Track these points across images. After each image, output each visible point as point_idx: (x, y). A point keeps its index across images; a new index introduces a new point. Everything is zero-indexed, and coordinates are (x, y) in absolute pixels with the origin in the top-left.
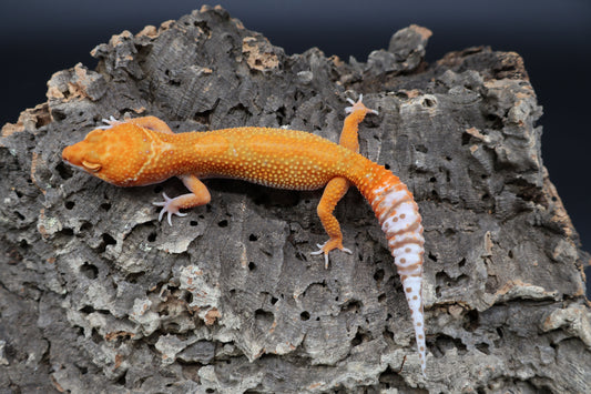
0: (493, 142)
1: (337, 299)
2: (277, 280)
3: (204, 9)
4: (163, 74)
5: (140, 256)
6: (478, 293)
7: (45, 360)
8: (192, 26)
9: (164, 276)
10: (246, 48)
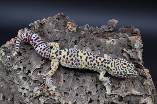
0: (129, 53)
1: (85, 91)
2: (70, 85)
3: (59, 14)
4: (47, 30)
5: (37, 76)
6: (122, 92)
7: (12, 100)
8: (55, 19)
9: (42, 82)
10: (68, 25)
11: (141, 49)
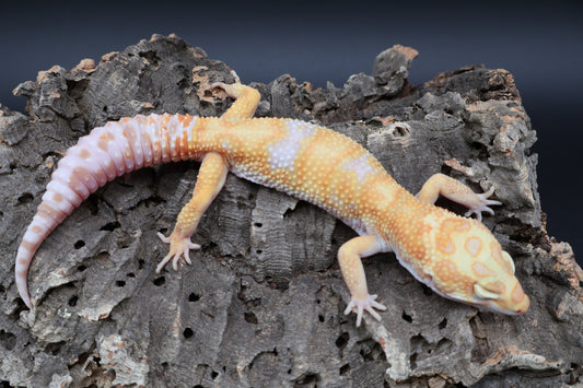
0: (477, 176)
1: (289, 372)
2: (217, 349)
3: (154, 38)
4: (100, 110)
5: (58, 324)
6: (463, 362)
8: (136, 57)
9: (87, 346)
10: (196, 79)
11: (528, 153)
